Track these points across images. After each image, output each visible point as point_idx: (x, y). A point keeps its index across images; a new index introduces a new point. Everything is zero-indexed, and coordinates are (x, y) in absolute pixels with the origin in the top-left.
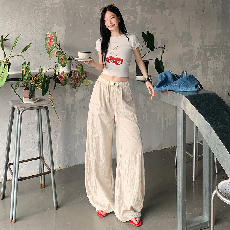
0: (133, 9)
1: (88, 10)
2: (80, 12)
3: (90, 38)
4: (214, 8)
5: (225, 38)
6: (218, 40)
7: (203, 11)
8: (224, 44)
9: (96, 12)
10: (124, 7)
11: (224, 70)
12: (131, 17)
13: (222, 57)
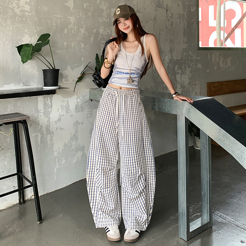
0: (108, 21)
1: (62, 20)
2: (54, 21)
3: (65, 51)
4: (180, 23)
7: (172, 25)
8: (190, 58)
9: (71, 22)
11: (190, 83)
12: (106, 29)
13: (188, 71)
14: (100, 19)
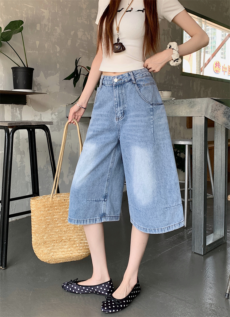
0: (88, 23)
1: (34, 12)
2: (24, 12)
3: (37, 52)
4: (165, 41)
5: (174, 77)
6: (168, 78)
8: (172, 84)
9: (44, 16)
10: (78, 18)
12: (86, 33)
14: (79, 20)
